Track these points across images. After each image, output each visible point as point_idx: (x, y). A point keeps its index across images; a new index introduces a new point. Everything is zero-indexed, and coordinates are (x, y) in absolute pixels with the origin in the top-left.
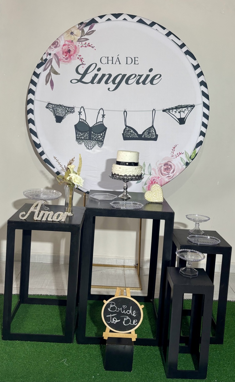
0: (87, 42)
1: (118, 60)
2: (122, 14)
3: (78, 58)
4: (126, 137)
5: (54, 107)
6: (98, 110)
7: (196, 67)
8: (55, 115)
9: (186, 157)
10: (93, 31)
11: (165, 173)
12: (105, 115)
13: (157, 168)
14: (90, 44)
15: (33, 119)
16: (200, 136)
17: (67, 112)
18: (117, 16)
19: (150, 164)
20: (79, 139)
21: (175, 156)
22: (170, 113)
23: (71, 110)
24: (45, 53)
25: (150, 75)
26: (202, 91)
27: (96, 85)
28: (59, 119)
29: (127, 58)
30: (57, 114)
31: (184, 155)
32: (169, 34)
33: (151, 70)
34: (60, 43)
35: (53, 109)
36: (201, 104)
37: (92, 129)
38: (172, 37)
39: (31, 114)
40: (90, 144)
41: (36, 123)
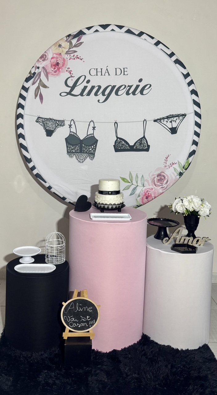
0: (76, 54)
1: (107, 72)
2: (110, 25)
3: (67, 71)
4: (117, 149)
5: (44, 121)
6: (88, 122)
7: (187, 76)
8: (46, 129)
9: (179, 167)
10: (81, 43)
11: (158, 184)
12: (95, 127)
13: (151, 180)
14: (78, 56)
15: (24, 134)
16: (192, 145)
17: (57, 126)
18: (105, 27)
19: (143, 176)
20: (70, 152)
21: (168, 166)
22: (161, 123)
23: (61, 123)
24: (33, 67)
25: (140, 85)
26: (193, 100)
27: (85, 97)
28: (49, 133)
29: (116, 69)
30: (47, 128)
31: (177, 165)
32: (158, 43)
33: (140, 80)
34: (48, 55)
35: (43, 123)
36: (192, 113)
37: (83, 142)
38: (160, 46)
39: (21, 129)
40: (81, 157)
41: (26, 137)
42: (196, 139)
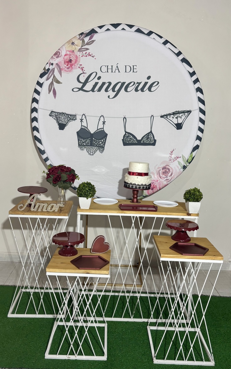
0: (88, 51)
1: (117, 69)
2: (121, 24)
3: (79, 67)
4: (126, 143)
5: (57, 115)
7: (192, 74)
8: (58, 122)
9: (183, 161)
10: (93, 41)
11: (163, 176)
12: (105, 122)
13: (156, 172)
14: (90, 54)
15: (38, 127)
16: (196, 140)
17: (69, 120)
18: (116, 26)
20: (81, 145)
21: (172, 160)
22: (167, 118)
23: (72, 117)
24: (48, 63)
25: (148, 82)
26: (199, 97)
27: (96, 93)
28: (62, 127)
29: (126, 66)
30: (60, 122)
31: (181, 158)
32: (166, 42)
33: (149, 78)
34: (62, 53)
35: (56, 117)
36: (197, 109)
37: (94, 136)
38: (168, 45)
39: (35, 122)
40: (91, 150)
41: (40, 130)
42: (200, 134)
